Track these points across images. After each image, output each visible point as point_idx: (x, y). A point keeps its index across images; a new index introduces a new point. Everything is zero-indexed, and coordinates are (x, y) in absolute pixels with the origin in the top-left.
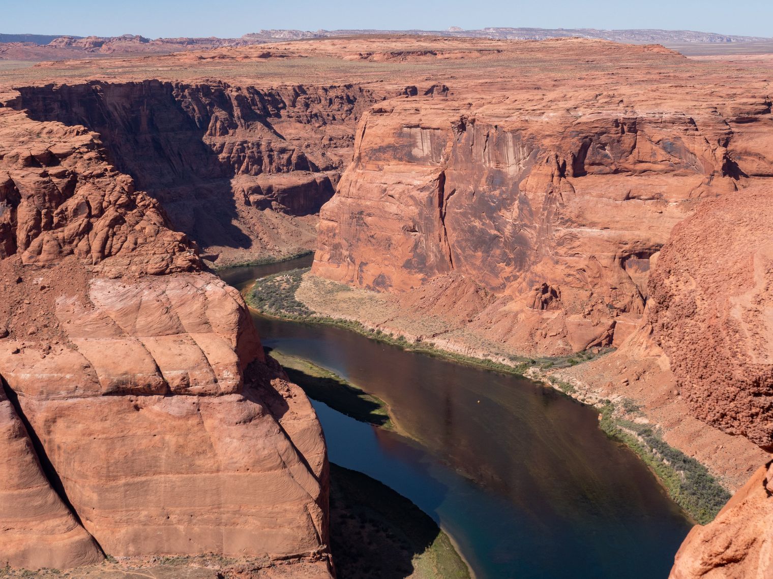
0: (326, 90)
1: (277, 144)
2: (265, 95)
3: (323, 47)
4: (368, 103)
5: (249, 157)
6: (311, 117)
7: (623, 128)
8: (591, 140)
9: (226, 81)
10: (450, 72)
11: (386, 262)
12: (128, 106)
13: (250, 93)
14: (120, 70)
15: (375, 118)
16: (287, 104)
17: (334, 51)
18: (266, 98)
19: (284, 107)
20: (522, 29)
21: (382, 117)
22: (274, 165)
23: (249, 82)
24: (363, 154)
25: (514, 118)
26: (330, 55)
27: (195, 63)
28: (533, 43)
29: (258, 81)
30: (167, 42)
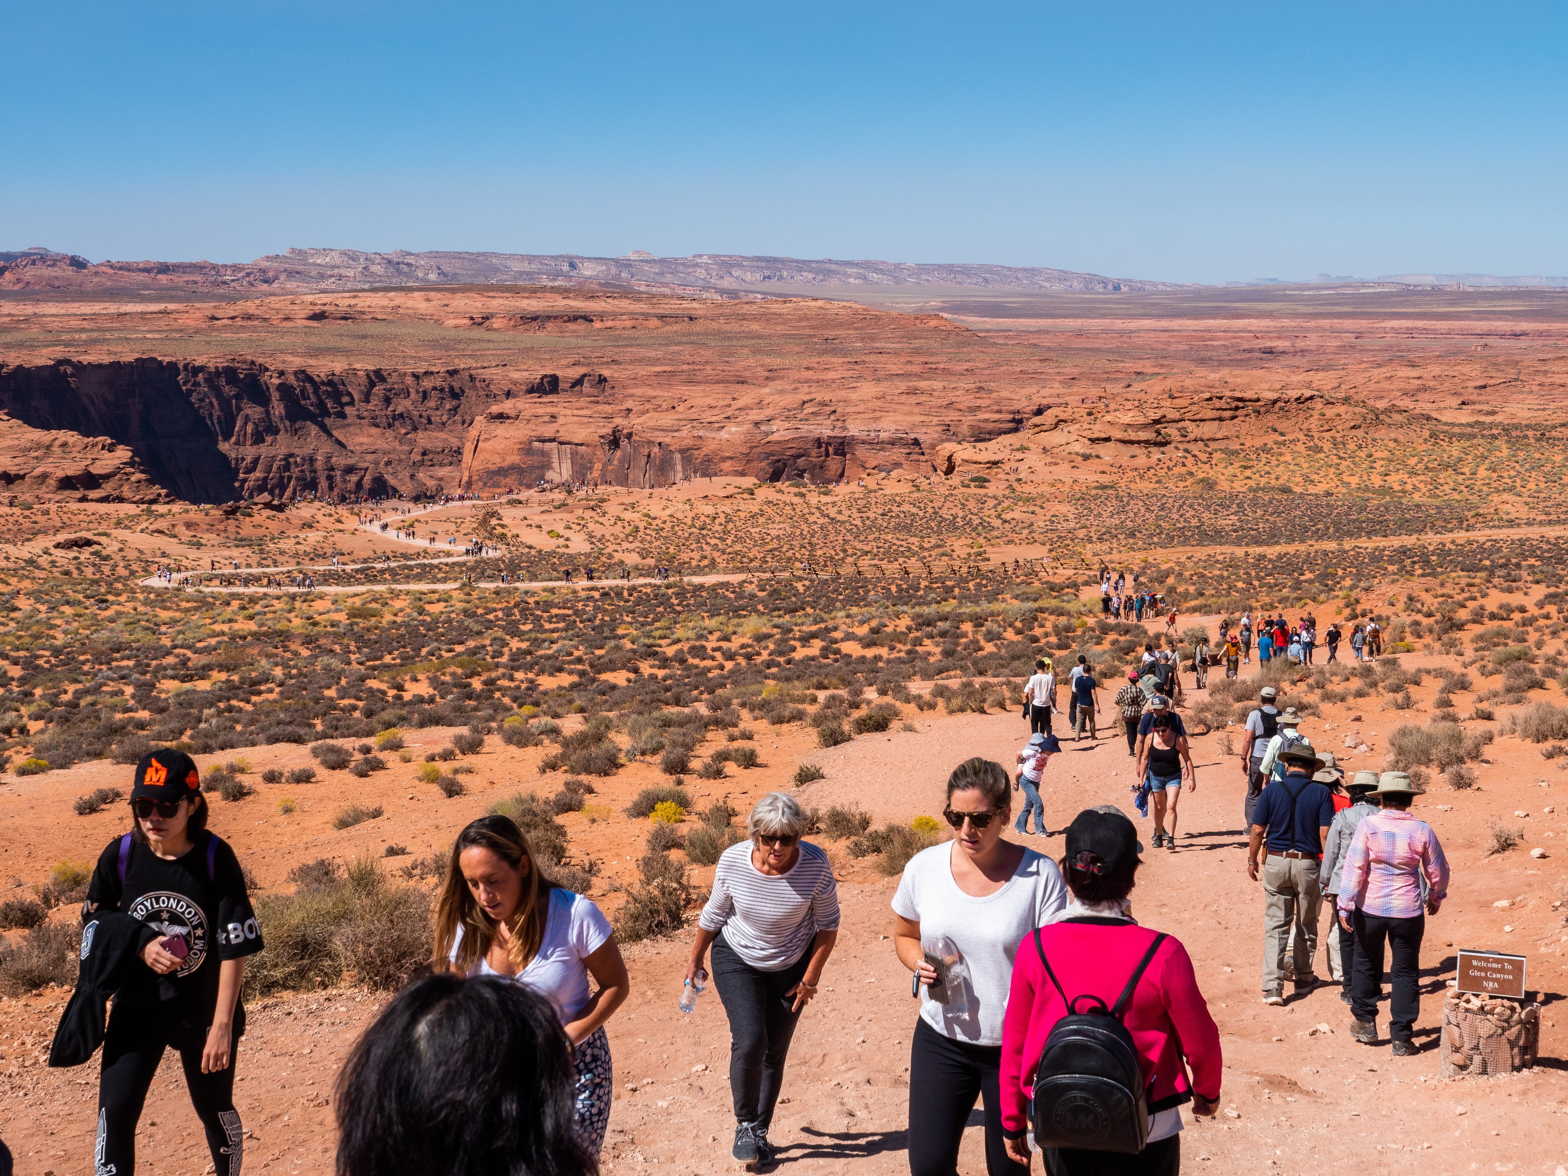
0: (416, 376)
1: (340, 461)
2: (323, 383)
3: (410, 303)
4: (484, 399)
5: (297, 479)
6: (394, 418)
7: (827, 450)
8: (785, 465)
9: (261, 360)
10: (611, 352)
12: (110, 398)
13: (298, 379)
14: (84, 336)
15: (493, 426)
16: (356, 397)
17: (430, 312)
18: (324, 388)
19: (352, 403)
20: (759, 259)
21: (503, 426)
22: (336, 491)
23: (297, 362)
24: (475, 478)
25: (684, 433)
26: (422, 318)
27: (204, 326)
28: (747, 307)
29: (312, 362)
30: (121, 268)
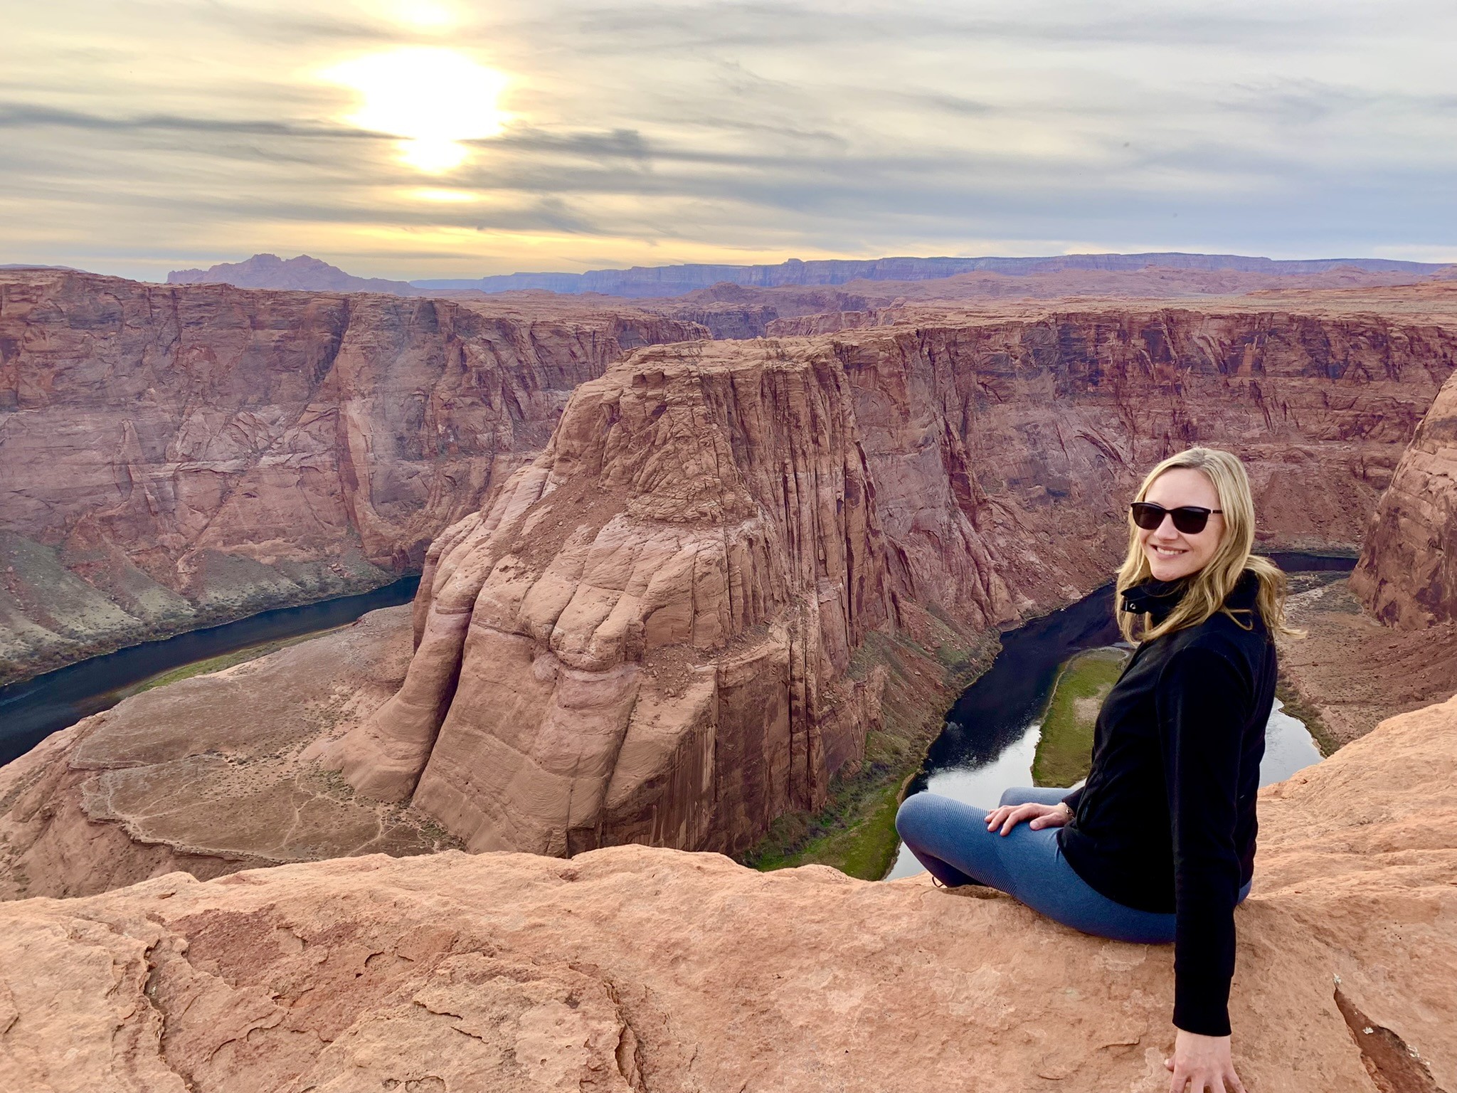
11: (1404, 586)
12: (1228, 342)
